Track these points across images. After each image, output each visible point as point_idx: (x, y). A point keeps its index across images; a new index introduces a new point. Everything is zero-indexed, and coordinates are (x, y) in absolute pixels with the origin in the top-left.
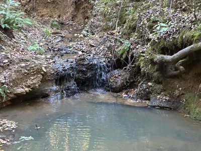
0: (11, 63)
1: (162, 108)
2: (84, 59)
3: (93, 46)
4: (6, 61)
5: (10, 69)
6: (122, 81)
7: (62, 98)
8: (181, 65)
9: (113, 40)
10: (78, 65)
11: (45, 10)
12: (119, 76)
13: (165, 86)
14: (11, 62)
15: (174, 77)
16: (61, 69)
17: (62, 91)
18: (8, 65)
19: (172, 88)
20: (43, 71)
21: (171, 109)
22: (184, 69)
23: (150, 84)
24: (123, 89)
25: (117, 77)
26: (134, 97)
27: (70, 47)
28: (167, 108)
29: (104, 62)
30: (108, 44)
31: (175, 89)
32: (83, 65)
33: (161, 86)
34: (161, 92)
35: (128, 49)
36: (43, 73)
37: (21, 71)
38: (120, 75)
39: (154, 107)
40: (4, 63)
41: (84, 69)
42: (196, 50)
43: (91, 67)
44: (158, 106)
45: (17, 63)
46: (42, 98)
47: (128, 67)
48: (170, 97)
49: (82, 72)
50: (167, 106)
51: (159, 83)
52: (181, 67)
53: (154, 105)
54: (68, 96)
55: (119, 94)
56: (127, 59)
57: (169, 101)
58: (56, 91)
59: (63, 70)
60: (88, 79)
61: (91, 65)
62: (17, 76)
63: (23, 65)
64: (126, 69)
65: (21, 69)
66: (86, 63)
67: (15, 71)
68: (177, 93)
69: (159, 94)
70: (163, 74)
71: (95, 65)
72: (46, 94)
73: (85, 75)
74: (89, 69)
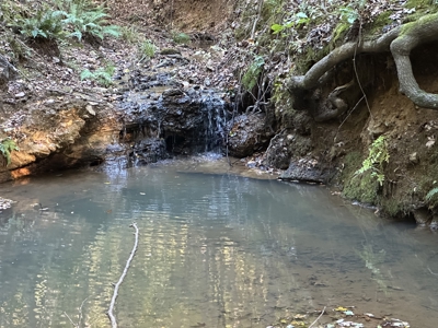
0: (29, 98)
1: (303, 182)
2: (179, 94)
3: (211, 71)
4: (22, 94)
5: (27, 110)
6: (251, 135)
7: (129, 165)
8: (338, 96)
9: (243, 57)
10: (167, 105)
11: (190, 15)
12: (246, 127)
13: (313, 140)
14: (30, 96)
15: (332, 121)
16: (129, 112)
17: (131, 154)
18: (24, 101)
19: (326, 143)
20: (88, 113)
21: (318, 183)
22: (344, 104)
23: (290, 137)
24: (255, 151)
25: (242, 128)
26: (265, 163)
27: (172, 75)
28: (312, 181)
29: (223, 98)
30: (236, 64)
31: (331, 145)
32: (177, 104)
33: (308, 141)
34: (308, 151)
35: (258, 72)
36: (87, 116)
37: (44, 111)
38: (247, 124)
39: (289, 180)
40: (17, 98)
41: (179, 113)
42: (338, 60)
43: (195, 108)
44: (296, 178)
45: (42, 99)
46: (92, 165)
47: (255, 107)
48: (319, 161)
49: (176, 117)
50: (312, 178)
51: (306, 134)
52: (338, 100)
53: (289, 176)
54: (144, 163)
55: (243, 160)
56: (256, 89)
57: (316, 168)
58: (117, 153)
59: (134, 113)
60: (188, 132)
61: (194, 104)
62: (36, 121)
63: (51, 101)
64: (251, 109)
65: (44, 108)
66: (183, 101)
67: (33, 111)
68: (332, 152)
69: (303, 156)
70: (312, 116)
71: (202, 105)
72: (99, 158)
73: (182, 124)
74: (190, 113)
